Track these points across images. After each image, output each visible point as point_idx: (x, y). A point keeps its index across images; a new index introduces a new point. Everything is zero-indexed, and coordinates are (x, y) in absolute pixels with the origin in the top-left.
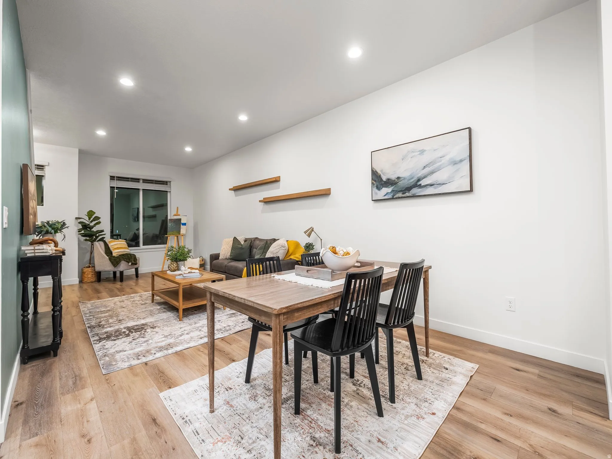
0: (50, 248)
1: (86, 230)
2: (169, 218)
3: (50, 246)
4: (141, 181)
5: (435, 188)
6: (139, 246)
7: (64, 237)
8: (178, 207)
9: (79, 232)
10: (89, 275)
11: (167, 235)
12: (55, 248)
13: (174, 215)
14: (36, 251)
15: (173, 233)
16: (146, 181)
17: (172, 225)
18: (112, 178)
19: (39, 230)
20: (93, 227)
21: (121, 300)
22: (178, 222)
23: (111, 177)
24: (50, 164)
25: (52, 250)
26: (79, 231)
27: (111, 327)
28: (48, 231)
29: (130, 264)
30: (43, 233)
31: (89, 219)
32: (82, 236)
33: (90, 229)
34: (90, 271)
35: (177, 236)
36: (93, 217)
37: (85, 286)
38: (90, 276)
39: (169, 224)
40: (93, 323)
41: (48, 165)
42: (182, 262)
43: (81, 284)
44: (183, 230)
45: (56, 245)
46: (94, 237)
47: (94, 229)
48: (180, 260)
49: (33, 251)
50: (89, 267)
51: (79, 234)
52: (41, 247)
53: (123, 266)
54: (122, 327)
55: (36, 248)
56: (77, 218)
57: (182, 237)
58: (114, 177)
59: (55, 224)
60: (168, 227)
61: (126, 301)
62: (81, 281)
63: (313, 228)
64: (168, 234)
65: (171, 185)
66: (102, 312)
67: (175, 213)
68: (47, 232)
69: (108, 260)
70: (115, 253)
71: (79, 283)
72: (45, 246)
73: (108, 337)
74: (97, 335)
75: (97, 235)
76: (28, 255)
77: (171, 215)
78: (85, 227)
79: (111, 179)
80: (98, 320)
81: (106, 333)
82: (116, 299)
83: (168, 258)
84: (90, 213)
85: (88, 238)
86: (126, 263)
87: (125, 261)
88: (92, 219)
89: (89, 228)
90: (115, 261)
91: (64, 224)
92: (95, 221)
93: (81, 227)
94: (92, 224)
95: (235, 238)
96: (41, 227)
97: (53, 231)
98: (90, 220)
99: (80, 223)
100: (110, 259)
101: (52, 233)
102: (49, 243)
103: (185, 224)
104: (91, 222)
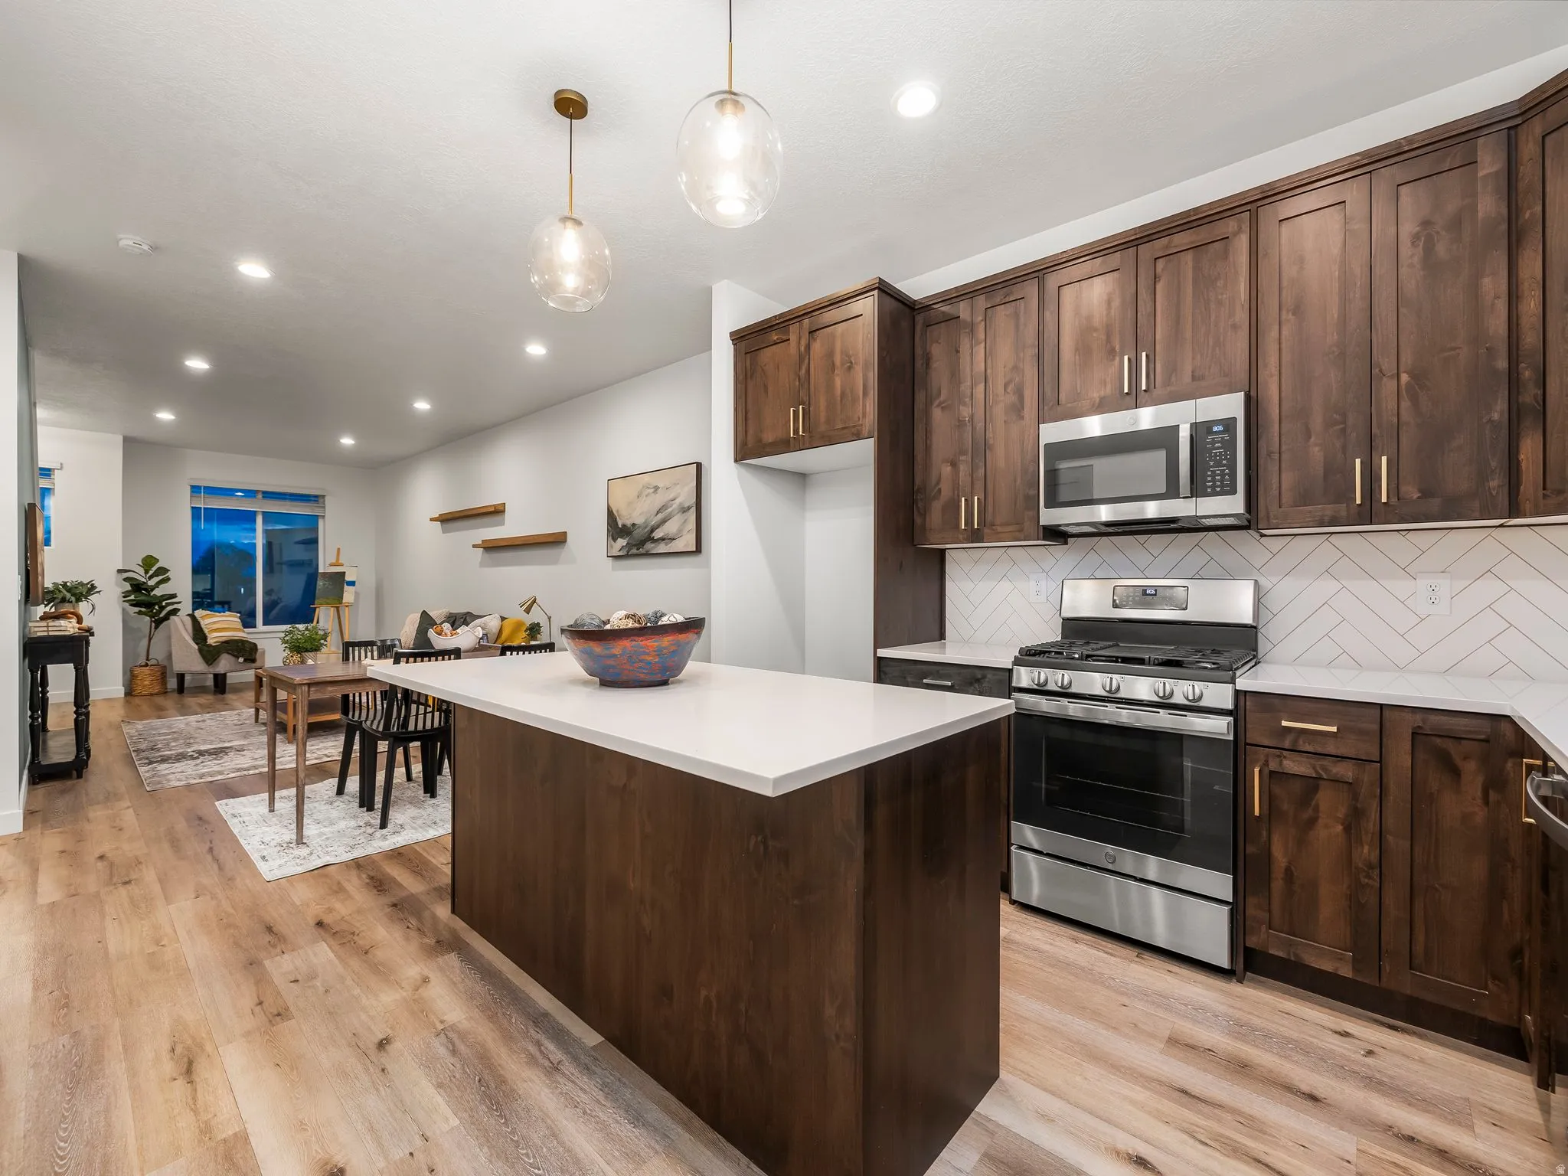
0: (71, 625)
1: (138, 594)
2: (321, 570)
3: (70, 622)
4: (260, 496)
5: (666, 544)
6: (255, 627)
7: (93, 609)
8: (339, 549)
9: (124, 597)
10: (146, 680)
11: (314, 604)
12: (78, 625)
13: (331, 565)
14: (50, 629)
15: (328, 601)
16: (268, 495)
17: (326, 586)
18: (195, 489)
19: (50, 596)
20: (154, 589)
21: (201, 719)
22: (338, 580)
23: (193, 487)
24: (64, 466)
25: (73, 628)
26: (126, 594)
27: (171, 750)
28: (65, 598)
29: (241, 660)
30: (57, 601)
31: (146, 572)
32: (131, 605)
33: (149, 592)
34: (147, 672)
35: (337, 608)
36: (154, 569)
37: (137, 701)
38: (147, 683)
39: (320, 583)
40: (143, 747)
41: (61, 469)
42: (311, 654)
43: (129, 698)
44: (349, 595)
45: (80, 620)
46: (157, 607)
47: (157, 592)
48: (307, 651)
49: (45, 629)
50: (147, 665)
51: (124, 601)
52: (57, 623)
53: (224, 664)
54: (189, 750)
55: (50, 624)
56: (119, 571)
57: (347, 608)
58: (199, 487)
59: (76, 588)
60: (318, 587)
61: (208, 721)
62: (129, 693)
63: (535, 599)
64: (316, 602)
65: (326, 503)
66: (160, 735)
67: (334, 561)
68: (64, 600)
69: (197, 651)
70: (213, 639)
71: (125, 695)
72: (63, 622)
73: (164, 760)
74: (147, 758)
75: (164, 604)
76: (39, 634)
77: (325, 564)
78: (137, 587)
79: (192, 492)
80: (152, 744)
81: (161, 756)
82: (192, 718)
83: (286, 645)
84: (148, 561)
85: (143, 609)
86: (232, 659)
87: (228, 653)
88: (151, 572)
89: (146, 590)
90: (210, 654)
91: (93, 587)
92: (157, 576)
93: (130, 588)
94: (152, 583)
95: (424, 613)
96: (52, 592)
97: (73, 599)
98: (148, 576)
99: (126, 580)
100: (200, 650)
101: (71, 602)
102: (70, 618)
103: (352, 583)
104: (151, 578)
